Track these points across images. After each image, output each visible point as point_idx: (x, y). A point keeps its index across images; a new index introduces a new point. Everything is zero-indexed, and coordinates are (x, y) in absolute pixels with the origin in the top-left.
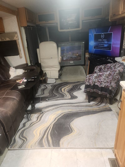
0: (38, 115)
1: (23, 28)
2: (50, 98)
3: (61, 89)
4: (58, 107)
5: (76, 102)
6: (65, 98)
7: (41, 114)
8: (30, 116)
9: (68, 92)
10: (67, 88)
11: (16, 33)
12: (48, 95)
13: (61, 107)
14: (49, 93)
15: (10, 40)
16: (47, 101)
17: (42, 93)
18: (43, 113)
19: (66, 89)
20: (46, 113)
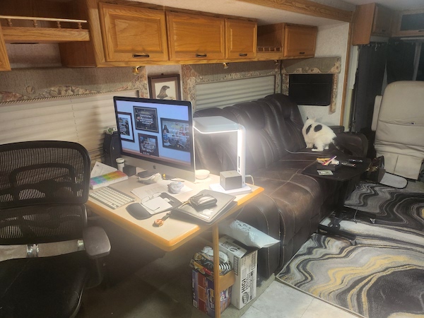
0: (344, 245)
1: (357, 47)
2: (380, 219)
3: (418, 209)
4: (400, 248)
7: (352, 245)
8: (324, 240)
11: (338, 59)
12: (378, 211)
14: (381, 208)
15: (320, 73)
17: (360, 203)
18: (356, 244)
20: (364, 248)
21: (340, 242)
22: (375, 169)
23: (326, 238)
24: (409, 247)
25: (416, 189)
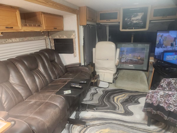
0: (81, 129)
1: (82, 26)
2: (99, 107)
3: (113, 98)
4: (106, 123)
5: (131, 121)
6: (117, 111)
7: (85, 127)
8: (72, 127)
9: (121, 103)
10: (122, 97)
11: (74, 32)
12: (98, 102)
13: (109, 123)
14: (99, 100)
15: (67, 38)
16: (94, 110)
17: (90, 99)
18: (87, 126)
19: (119, 99)
20: (90, 128)
21: (79, 127)
22: (96, 81)
23: (72, 126)
24: (110, 122)
25: (112, 87)
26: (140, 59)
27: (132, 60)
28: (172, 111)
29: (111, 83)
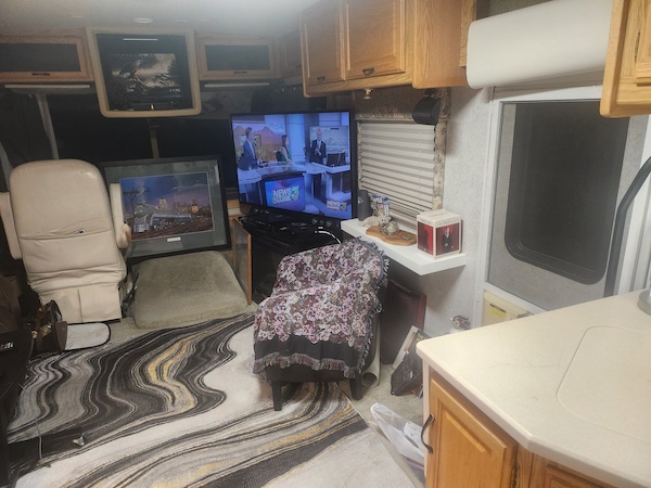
2: (93, 426)
3: (142, 371)
6: (170, 410)
9: (178, 378)
10: (172, 357)
12: (82, 411)
13: (156, 464)
14: (84, 401)
16: (78, 446)
17: (43, 411)
19: (166, 367)
25: (126, 335)
26: (200, 212)
27: (172, 220)
28: (326, 339)
29: (117, 321)
